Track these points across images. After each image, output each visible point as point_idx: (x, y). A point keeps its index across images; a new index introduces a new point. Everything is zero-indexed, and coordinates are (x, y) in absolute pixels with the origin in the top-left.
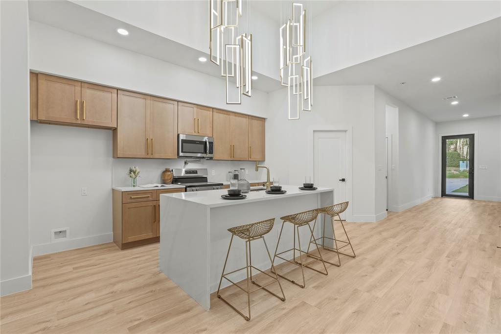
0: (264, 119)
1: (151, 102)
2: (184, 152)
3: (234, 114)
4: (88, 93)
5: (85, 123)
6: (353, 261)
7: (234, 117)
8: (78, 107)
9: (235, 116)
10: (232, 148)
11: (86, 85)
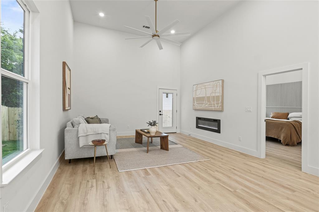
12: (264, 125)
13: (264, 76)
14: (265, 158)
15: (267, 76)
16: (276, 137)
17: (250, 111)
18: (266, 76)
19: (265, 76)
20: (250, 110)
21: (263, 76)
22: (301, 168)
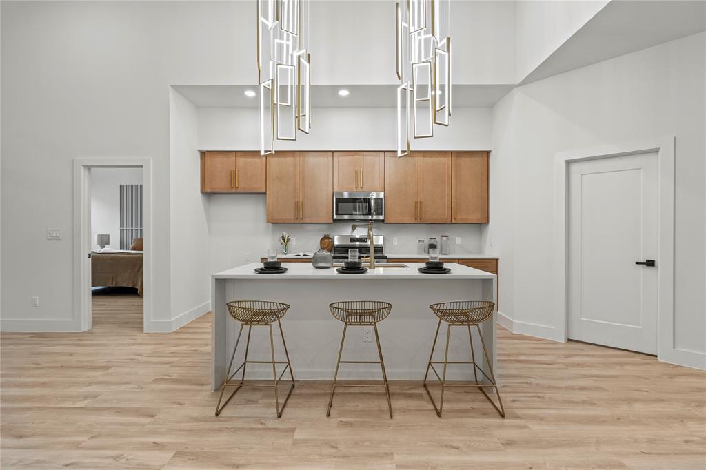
0: (488, 152)
1: (301, 158)
2: (340, 214)
3: (422, 154)
4: (241, 161)
5: (238, 190)
6: (498, 421)
7: (422, 158)
8: (233, 176)
9: (424, 156)
10: (419, 206)
11: (239, 154)
12: (87, 264)
13: (85, 167)
14: (90, 328)
15: (92, 169)
16: (130, 286)
17: (58, 239)
18: (90, 169)
19: (88, 168)
20: (58, 235)
21: (82, 168)
22: (143, 327)
